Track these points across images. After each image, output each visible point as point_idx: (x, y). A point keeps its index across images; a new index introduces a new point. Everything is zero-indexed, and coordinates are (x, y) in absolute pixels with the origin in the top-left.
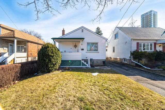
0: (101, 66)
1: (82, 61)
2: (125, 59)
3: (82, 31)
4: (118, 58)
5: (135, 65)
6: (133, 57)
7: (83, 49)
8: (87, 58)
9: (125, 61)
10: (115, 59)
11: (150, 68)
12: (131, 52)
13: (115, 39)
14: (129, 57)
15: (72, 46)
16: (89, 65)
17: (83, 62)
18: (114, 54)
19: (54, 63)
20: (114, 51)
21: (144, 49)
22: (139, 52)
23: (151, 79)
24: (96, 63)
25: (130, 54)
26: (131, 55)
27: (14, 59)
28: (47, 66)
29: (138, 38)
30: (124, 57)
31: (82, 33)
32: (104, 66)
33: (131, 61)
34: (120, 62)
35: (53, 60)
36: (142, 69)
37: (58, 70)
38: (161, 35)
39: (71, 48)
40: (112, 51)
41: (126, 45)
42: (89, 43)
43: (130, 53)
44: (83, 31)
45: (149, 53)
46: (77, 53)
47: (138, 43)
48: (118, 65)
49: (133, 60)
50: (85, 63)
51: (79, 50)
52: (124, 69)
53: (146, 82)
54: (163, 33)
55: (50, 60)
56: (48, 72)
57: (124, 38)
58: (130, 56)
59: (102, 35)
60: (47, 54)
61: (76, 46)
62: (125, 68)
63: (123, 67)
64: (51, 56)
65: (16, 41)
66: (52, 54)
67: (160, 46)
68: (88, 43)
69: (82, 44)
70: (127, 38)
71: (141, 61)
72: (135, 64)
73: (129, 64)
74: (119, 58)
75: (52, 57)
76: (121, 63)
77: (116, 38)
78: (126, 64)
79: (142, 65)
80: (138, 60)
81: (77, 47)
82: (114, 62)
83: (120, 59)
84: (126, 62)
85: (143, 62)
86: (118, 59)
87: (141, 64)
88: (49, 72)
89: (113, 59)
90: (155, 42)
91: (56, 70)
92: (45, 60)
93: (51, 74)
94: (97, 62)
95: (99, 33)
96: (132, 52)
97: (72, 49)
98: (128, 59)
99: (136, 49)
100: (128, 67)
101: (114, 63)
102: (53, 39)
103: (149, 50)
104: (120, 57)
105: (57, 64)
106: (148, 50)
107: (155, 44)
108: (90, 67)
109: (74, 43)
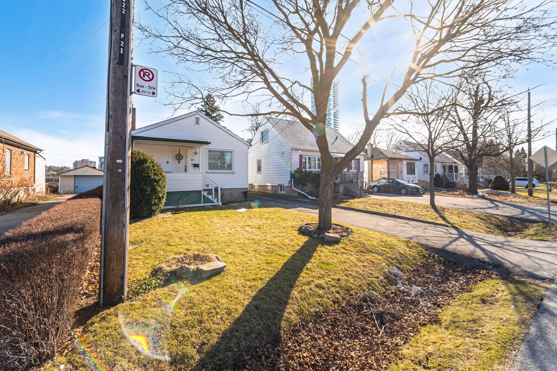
0: (240, 202)
1: (203, 193)
2: (281, 186)
3: (197, 122)
4: (268, 184)
5: (297, 196)
6: (294, 182)
7: (196, 166)
8: (210, 186)
9: (281, 191)
10: (262, 187)
11: (315, 198)
12: (291, 171)
13: (262, 142)
14: (287, 182)
15: (170, 158)
16: (218, 201)
17: (206, 194)
18: (259, 176)
20: (259, 169)
21: (310, 168)
22: (302, 172)
23: (313, 209)
24: (229, 197)
25: (289, 176)
26: (291, 178)
29: (301, 147)
30: (280, 183)
31: (197, 126)
32: (246, 201)
33: (291, 190)
34: (272, 193)
35: (159, 189)
36: (306, 201)
38: (331, 144)
39: (168, 162)
40: (256, 169)
41: (283, 158)
42: (214, 151)
43: (289, 174)
44: (200, 122)
45: (315, 174)
46: (183, 176)
47: (301, 156)
48: (270, 199)
49: (294, 187)
50: (210, 197)
51: (188, 168)
52: (281, 203)
53: (308, 212)
54: (335, 139)
55: (154, 190)
56: (147, 215)
57: (280, 143)
58: (289, 179)
59: (223, 119)
60: (145, 177)
61: (179, 157)
62: (282, 201)
63: (280, 201)
64: (155, 180)
68: (209, 151)
69: (195, 153)
70: (285, 145)
71: (304, 188)
72: (296, 194)
73: (288, 195)
74: (270, 184)
75: (157, 182)
76: (275, 194)
77: (264, 140)
78: (284, 195)
79: (306, 195)
80: (301, 186)
81: (184, 158)
82: (259, 193)
83: (272, 186)
84: (284, 192)
85: (307, 189)
86: (269, 188)
87: (305, 192)
89: (256, 188)
93: (154, 219)
94: (231, 194)
95: (213, 112)
96: (293, 172)
97: (170, 162)
98: (287, 185)
99: (298, 166)
100: (287, 200)
101: (261, 195)
103: (317, 169)
104: (272, 182)
106: (315, 169)
108: (220, 204)
109: (176, 148)
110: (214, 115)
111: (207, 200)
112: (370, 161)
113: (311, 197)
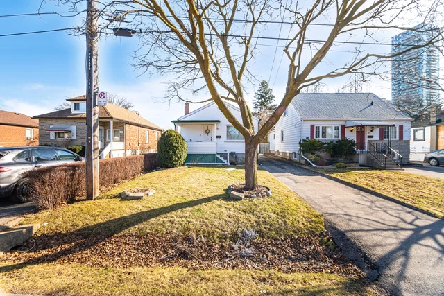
1: (216, 154)
2: (295, 154)
6: (302, 150)
7: (218, 137)
8: (226, 151)
9: (295, 157)
10: (284, 154)
11: (316, 166)
12: (300, 140)
15: (201, 132)
16: (227, 162)
17: (219, 156)
18: (282, 144)
19: (179, 155)
20: (282, 140)
21: (325, 137)
24: (242, 160)
27: (110, 153)
28: (171, 159)
29: (313, 118)
30: (294, 150)
33: (300, 157)
34: (290, 158)
35: (177, 152)
37: (183, 165)
40: (280, 138)
41: (295, 129)
42: (230, 126)
46: (209, 144)
47: (312, 127)
49: (302, 154)
50: (222, 159)
51: (213, 139)
58: (300, 148)
60: (170, 144)
61: (207, 132)
64: (175, 146)
65: (112, 123)
66: (177, 145)
67: (352, 131)
68: (227, 126)
69: (217, 129)
72: (304, 161)
73: (298, 162)
74: (288, 152)
75: (177, 148)
76: (291, 160)
79: (311, 162)
81: (210, 132)
83: (290, 153)
84: (296, 159)
85: (312, 157)
86: (287, 155)
87: (310, 160)
88: (173, 166)
89: (281, 154)
90: (343, 123)
91: (180, 165)
92: (168, 152)
94: (243, 158)
96: (302, 141)
97: (202, 135)
98: (297, 152)
102: (174, 122)
103: (334, 138)
104: (289, 149)
105: (183, 158)
106: (332, 137)
107: (343, 127)
108: (229, 164)
109: (205, 126)
110: (267, 96)
111: (219, 161)
112: (434, 127)
113: (314, 165)
